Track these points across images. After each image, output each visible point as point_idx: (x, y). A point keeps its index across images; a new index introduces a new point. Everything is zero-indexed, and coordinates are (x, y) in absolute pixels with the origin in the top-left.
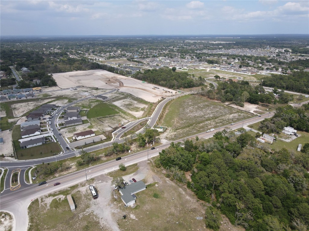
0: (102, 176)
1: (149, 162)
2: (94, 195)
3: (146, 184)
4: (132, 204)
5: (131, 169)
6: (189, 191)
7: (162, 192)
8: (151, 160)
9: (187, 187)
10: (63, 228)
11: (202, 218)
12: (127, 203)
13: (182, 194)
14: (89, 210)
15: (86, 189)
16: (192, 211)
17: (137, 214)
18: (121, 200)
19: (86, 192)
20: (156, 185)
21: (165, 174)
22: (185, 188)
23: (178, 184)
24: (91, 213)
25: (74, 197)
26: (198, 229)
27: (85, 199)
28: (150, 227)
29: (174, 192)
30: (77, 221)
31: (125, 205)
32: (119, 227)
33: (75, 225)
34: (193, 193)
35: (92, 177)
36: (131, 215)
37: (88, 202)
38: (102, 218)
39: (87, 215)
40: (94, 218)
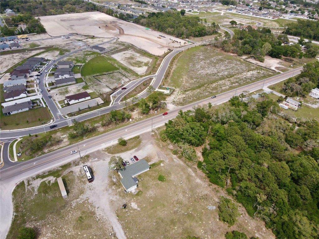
0: (98, 152)
1: (153, 133)
2: (89, 178)
3: (149, 163)
4: (133, 189)
5: (132, 142)
6: (199, 172)
7: (169, 173)
8: (156, 131)
9: (198, 167)
10: (53, 219)
11: (214, 208)
12: (127, 189)
13: (192, 176)
14: (83, 197)
15: (79, 169)
16: (203, 198)
17: (140, 203)
18: (120, 185)
19: (80, 173)
20: (162, 165)
21: (171, 150)
22: (196, 169)
23: (187, 163)
24: (86, 200)
25: (66, 179)
26: (210, 222)
27: (79, 181)
28: (154, 219)
29: (182, 173)
30: (70, 210)
31: (125, 191)
32: (118, 219)
33: (67, 216)
34: (204, 175)
35: (87, 153)
36: (132, 203)
37: (82, 186)
38: (99, 207)
39: (81, 203)
40: (90, 206)
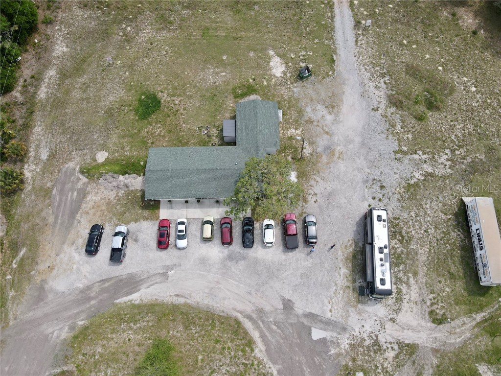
20: (102, 158)
23: (21, 122)
24: (406, 153)
30: (460, 147)
33: (467, 131)
37: (406, 216)
38: (373, 109)
39: (420, 153)
40: (398, 127)
